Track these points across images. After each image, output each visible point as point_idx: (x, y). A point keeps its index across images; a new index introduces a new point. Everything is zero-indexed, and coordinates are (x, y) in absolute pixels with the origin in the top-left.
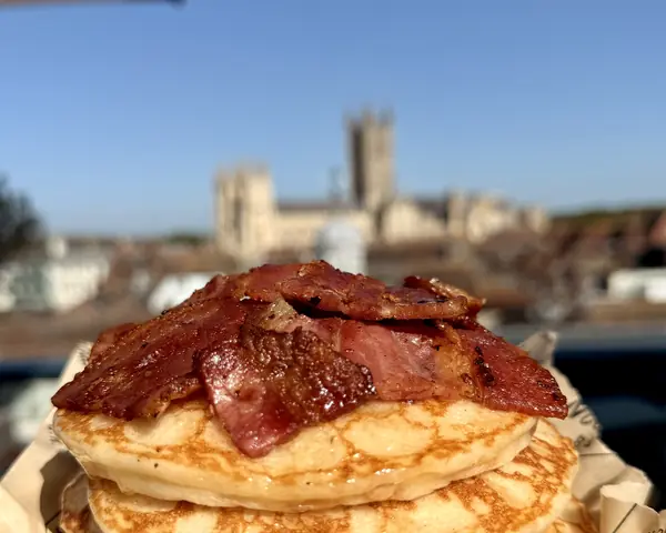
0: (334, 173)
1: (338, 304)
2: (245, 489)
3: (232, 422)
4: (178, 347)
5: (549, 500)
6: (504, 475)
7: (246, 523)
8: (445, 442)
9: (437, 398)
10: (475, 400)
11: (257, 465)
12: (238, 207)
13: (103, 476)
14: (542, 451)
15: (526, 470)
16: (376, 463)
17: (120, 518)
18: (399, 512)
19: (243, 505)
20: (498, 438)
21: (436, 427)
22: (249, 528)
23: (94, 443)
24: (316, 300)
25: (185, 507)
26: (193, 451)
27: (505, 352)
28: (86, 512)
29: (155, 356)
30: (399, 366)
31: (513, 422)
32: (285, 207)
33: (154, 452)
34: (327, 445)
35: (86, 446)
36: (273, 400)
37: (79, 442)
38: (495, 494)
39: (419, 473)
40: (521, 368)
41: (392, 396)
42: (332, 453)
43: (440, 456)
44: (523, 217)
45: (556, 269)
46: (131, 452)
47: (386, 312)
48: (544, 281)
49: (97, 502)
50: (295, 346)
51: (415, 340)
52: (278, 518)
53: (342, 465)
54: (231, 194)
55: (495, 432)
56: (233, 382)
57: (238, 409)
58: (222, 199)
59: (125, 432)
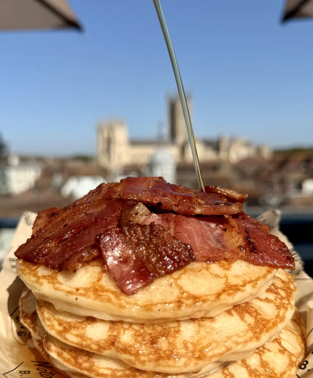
0: (160, 125)
1: (172, 206)
2: (125, 312)
3: (117, 275)
4: (85, 228)
5: (284, 313)
6: (260, 300)
7: (125, 329)
8: (232, 286)
9: (225, 259)
10: (246, 260)
11: (131, 299)
12: (109, 142)
13: (45, 300)
14: (279, 284)
15: (271, 296)
16: (196, 298)
17: (56, 323)
18: (207, 323)
19: (122, 320)
20: (259, 283)
21: (226, 277)
22: (127, 332)
23: (41, 284)
24: (160, 204)
25: (91, 320)
26: (97, 291)
27: (261, 232)
28: (35, 314)
29: (72, 233)
30: (206, 242)
31: (266, 272)
32: (134, 143)
33: (75, 291)
34: (169, 288)
35: (36, 285)
36: (140, 263)
37: (33, 282)
38: (256, 311)
39: (218, 304)
40: (270, 242)
41: (202, 259)
42: (172, 292)
43: (229, 295)
44: (259, 150)
45: (275, 178)
46: (62, 290)
47: (198, 211)
48: (269, 184)
49: (42, 314)
50: (151, 233)
51: (213, 225)
52: (142, 326)
53: (177, 300)
54: (106, 135)
55: (258, 279)
56: (117, 252)
57: (120, 268)
58: (101, 137)
59: (58, 278)
